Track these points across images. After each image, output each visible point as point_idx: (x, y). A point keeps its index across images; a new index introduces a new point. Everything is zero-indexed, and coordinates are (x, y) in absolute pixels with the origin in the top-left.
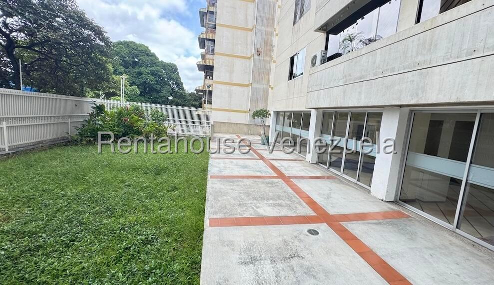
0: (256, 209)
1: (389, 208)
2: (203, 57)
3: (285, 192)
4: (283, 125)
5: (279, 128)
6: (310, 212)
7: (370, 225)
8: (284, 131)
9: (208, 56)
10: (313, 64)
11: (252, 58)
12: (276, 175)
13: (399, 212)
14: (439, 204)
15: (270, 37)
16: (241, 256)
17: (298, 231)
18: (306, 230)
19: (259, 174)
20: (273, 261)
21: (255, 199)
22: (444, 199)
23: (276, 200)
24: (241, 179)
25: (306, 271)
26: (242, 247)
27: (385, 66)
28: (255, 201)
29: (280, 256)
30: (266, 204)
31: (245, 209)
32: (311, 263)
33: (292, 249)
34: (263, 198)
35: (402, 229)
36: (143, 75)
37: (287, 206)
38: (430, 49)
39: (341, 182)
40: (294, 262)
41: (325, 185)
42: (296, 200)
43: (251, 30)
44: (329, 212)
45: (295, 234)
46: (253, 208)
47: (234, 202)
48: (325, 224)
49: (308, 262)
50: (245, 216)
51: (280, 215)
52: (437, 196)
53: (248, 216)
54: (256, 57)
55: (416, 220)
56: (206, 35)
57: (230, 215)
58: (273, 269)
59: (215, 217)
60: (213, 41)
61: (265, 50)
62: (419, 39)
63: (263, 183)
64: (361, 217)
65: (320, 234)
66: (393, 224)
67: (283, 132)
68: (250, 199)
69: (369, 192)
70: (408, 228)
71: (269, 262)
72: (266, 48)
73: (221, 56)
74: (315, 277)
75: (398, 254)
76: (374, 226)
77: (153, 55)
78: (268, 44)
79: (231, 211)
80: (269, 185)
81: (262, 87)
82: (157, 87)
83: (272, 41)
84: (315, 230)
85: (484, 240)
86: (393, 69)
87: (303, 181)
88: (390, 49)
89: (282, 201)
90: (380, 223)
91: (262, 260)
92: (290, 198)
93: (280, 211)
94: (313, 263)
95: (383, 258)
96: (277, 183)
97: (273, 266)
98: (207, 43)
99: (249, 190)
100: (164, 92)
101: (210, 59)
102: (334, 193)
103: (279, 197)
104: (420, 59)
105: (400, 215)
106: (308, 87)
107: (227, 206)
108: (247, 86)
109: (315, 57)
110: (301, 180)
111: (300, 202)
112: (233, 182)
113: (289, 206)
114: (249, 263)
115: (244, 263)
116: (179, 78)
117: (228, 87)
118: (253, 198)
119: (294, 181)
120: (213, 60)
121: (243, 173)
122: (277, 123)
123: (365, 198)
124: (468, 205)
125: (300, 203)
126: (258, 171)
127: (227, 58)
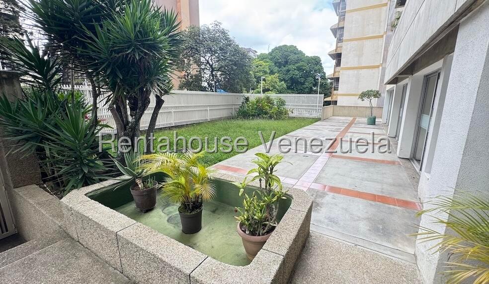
9: (339, 44)
11: (385, 36)
18: (303, 155)
36: (291, 72)
43: (386, 4)
44: (333, 154)
56: (339, 24)
73: (349, 42)
77: (301, 52)
98: (339, 32)
100: (307, 83)
101: (340, 47)
105: (391, 163)
108: (378, 67)
117: (356, 71)
127: (356, 42)
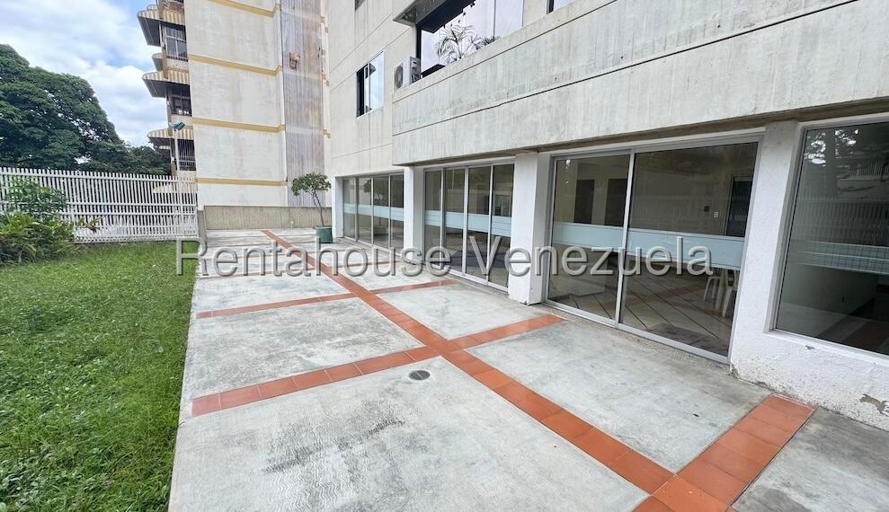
0: (307, 359)
1: (535, 313)
2: (159, 64)
3: (366, 318)
4: (358, 203)
5: (350, 208)
6: (413, 343)
7: (511, 343)
8: (360, 213)
9: (171, 63)
10: (399, 84)
11: (281, 73)
12: (348, 292)
13: (549, 317)
14: (597, 296)
15: (314, 33)
16: (272, 456)
17: (392, 379)
18: (408, 374)
19: (312, 295)
20: (343, 444)
21: (304, 340)
22: (603, 289)
23: (349, 335)
24: (273, 310)
25: (408, 444)
26: (275, 436)
27: (511, 82)
28: (304, 345)
29: (358, 433)
30: (329, 345)
31: (281, 364)
32: (417, 429)
33: (380, 413)
34: (321, 337)
35: (554, 339)
37: (370, 341)
38: (569, 55)
39: (463, 287)
40: (385, 435)
41: (437, 296)
42: (388, 328)
43: (272, 14)
44: (446, 338)
45: (388, 385)
46: (300, 358)
47: (256, 354)
48: (440, 357)
49: (412, 428)
50: (281, 376)
51: (357, 359)
52: (595, 287)
53: (290, 375)
54: (289, 71)
55: (570, 322)
56: (161, 13)
57: (246, 382)
58: (343, 460)
59: (209, 392)
60: (182, 28)
61: (307, 58)
62: (553, 39)
63: (321, 309)
64: (496, 334)
65: (431, 376)
66: (542, 335)
67: (358, 215)
68: (294, 343)
69: (507, 294)
70: (562, 335)
71: (335, 448)
72: (307, 55)
73: (205, 64)
74: (424, 449)
75: (550, 376)
76: (515, 344)
78: (312, 46)
79: (249, 373)
80: (335, 311)
81: (308, 132)
82: (32, 133)
83: (319, 41)
84: (424, 372)
85: (649, 331)
86: (522, 89)
87: (399, 295)
88: (516, 54)
89: (361, 335)
90: (524, 338)
91: (319, 449)
92: (375, 326)
93: (357, 352)
94: (421, 426)
95: (530, 387)
96: (350, 305)
97: (344, 453)
98: (164, 33)
99: (293, 326)
101: (179, 70)
102: (453, 305)
103: (354, 329)
104: (556, 70)
105: (551, 320)
106: (393, 126)
107: (240, 366)
108: (277, 130)
109: (400, 69)
110: (395, 294)
111: (395, 330)
112: (254, 317)
113: (373, 341)
114: (292, 463)
115: (280, 468)
116: (101, 113)
117: (231, 133)
118: (299, 339)
119: (384, 297)
120: (188, 72)
121: (278, 296)
122: (345, 199)
123: (501, 305)
124: (630, 292)
125: (395, 332)
126: (310, 291)
127: (221, 69)
